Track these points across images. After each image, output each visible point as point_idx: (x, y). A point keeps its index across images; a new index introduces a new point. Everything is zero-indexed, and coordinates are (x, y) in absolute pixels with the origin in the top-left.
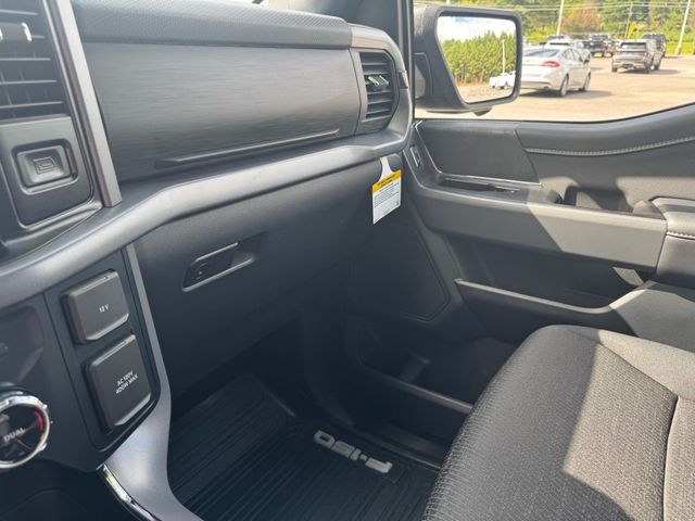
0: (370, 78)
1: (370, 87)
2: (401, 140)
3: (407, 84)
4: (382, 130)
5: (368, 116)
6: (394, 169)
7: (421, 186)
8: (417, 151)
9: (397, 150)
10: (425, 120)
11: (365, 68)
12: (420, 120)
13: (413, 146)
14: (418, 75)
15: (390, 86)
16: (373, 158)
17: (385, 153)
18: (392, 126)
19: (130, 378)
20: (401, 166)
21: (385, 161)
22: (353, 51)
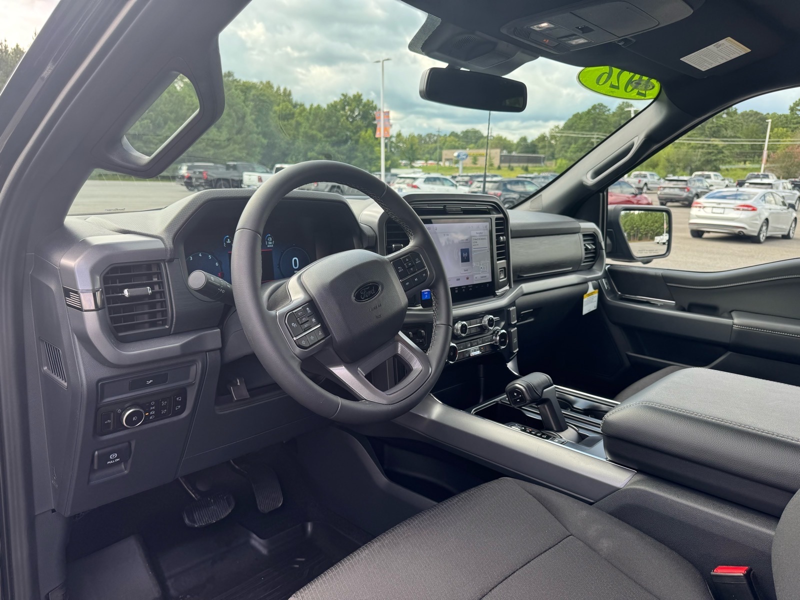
0: (586, 245)
1: (587, 249)
2: (600, 274)
3: (604, 247)
4: (589, 269)
5: (584, 262)
6: (595, 288)
7: (608, 299)
8: (606, 281)
9: (596, 279)
10: (611, 265)
11: (584, 240)
12: (608, 265)
13: (604, 278)
14: (609, 241)
15: (594, 249)
16: (585, 282)
17: (591, 280)
18: (594, 268)
20: (598, 287)
21: (590, 284)
22: (579, 234)
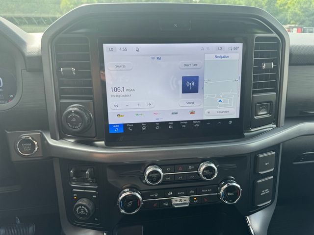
19: (267, 191)
